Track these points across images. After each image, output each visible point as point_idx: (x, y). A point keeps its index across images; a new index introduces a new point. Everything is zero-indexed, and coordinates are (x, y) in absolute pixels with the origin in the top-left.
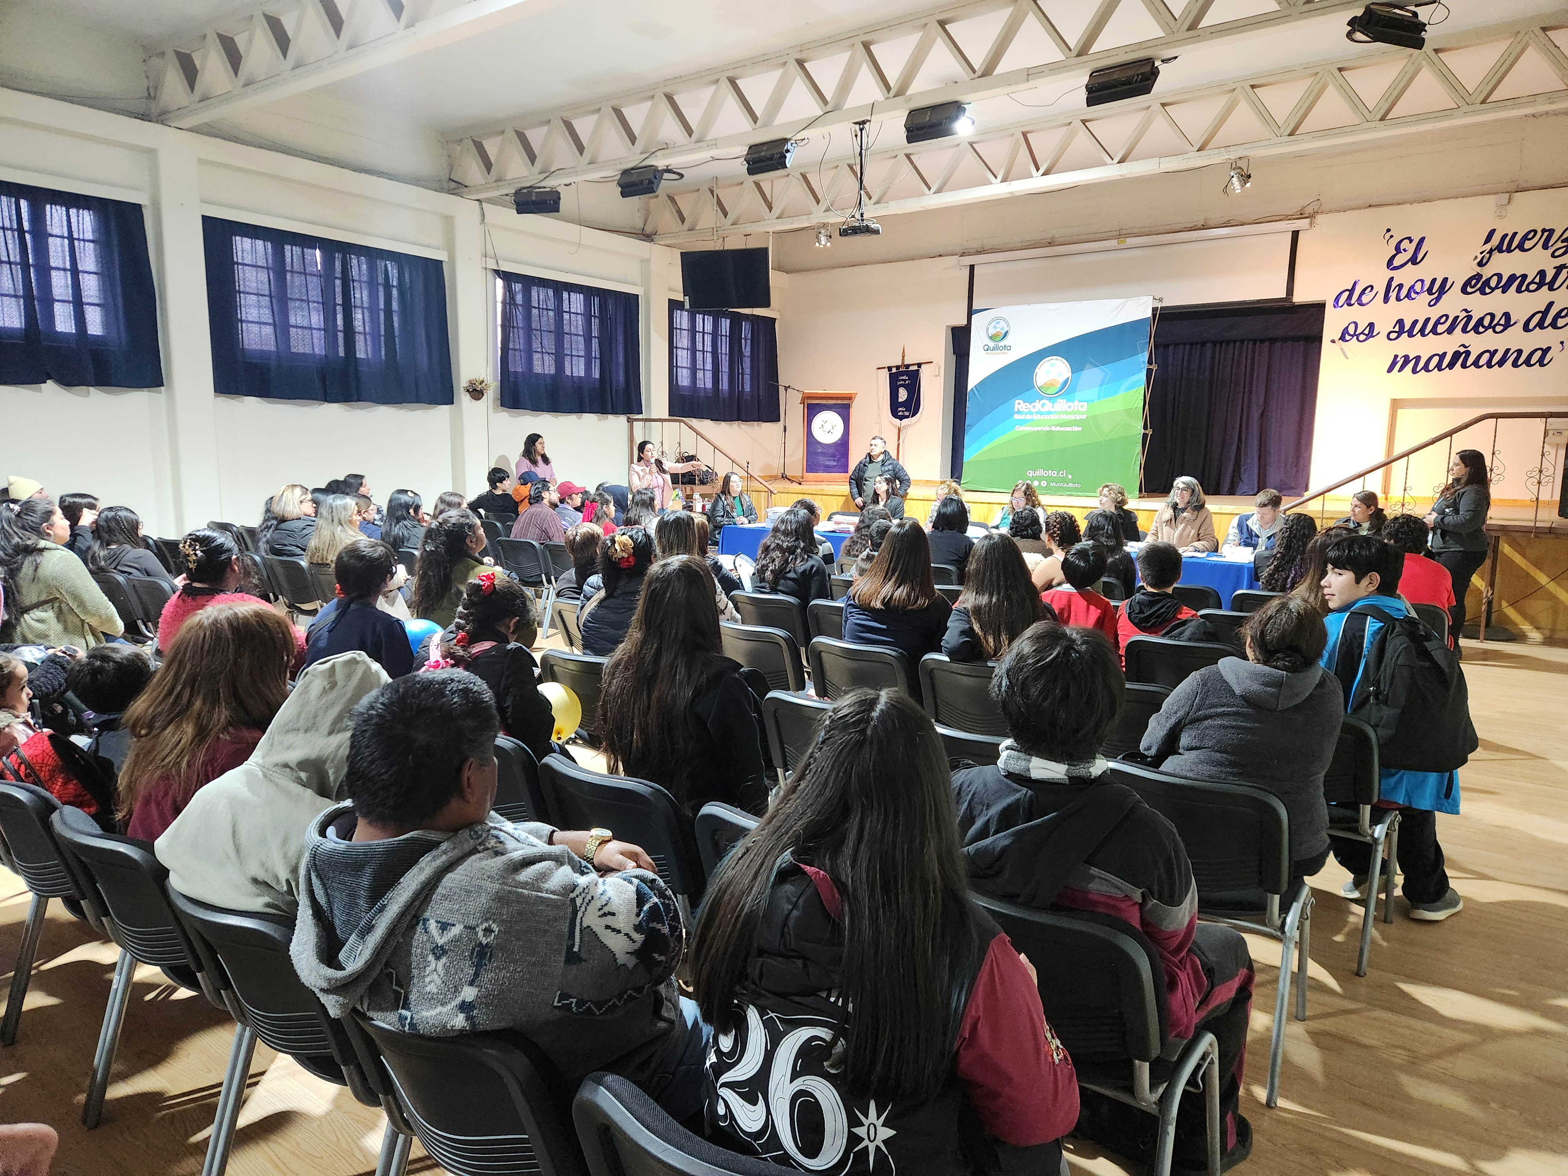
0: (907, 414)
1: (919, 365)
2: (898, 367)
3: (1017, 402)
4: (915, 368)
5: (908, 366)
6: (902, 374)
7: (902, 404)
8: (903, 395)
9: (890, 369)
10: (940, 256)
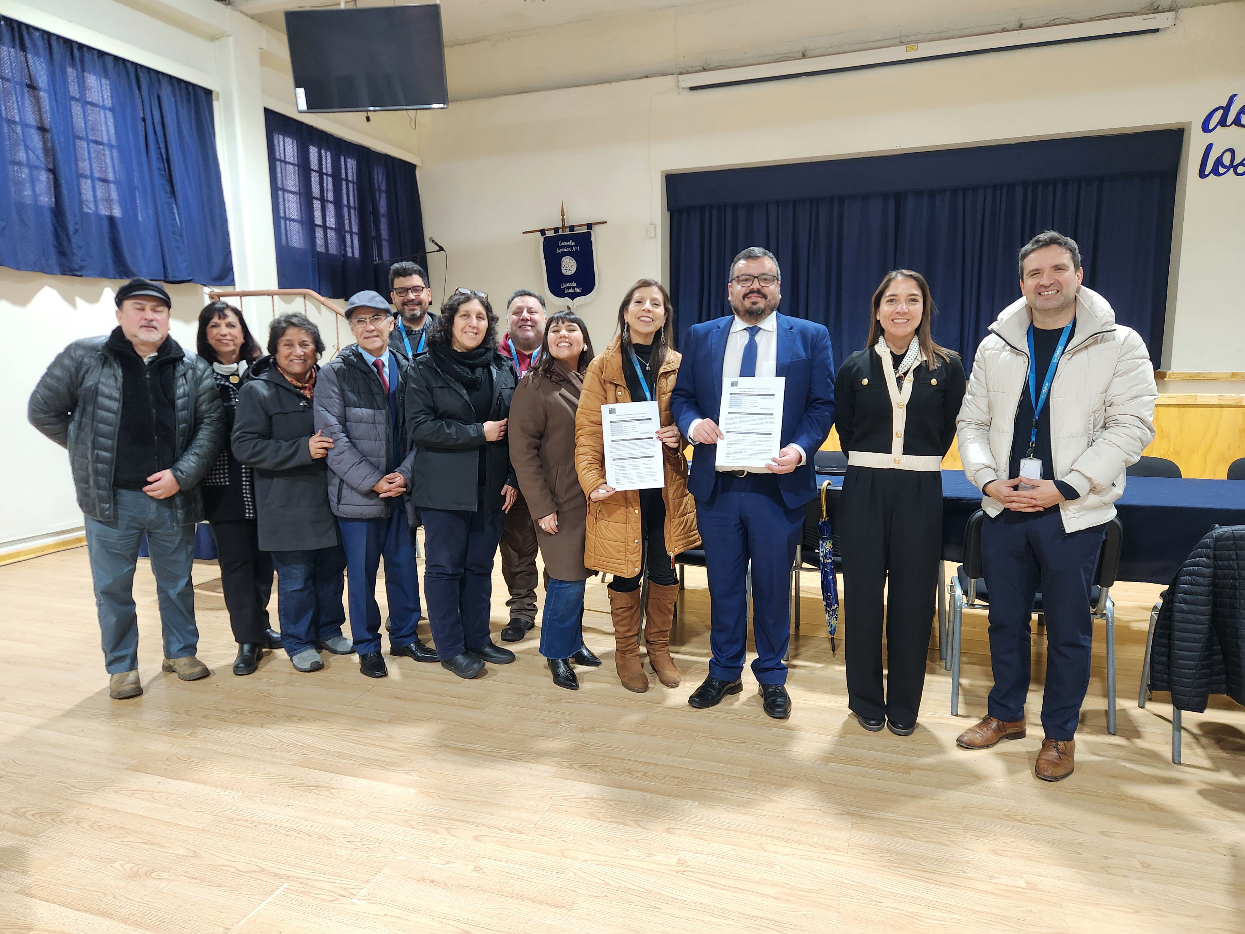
0: (579, 290)
1: (590, 226)
2: (556, 230)
4: (584, 230)
5: (572, 228)
6: (566, 238)
7: (569, 279)
8: (569, 266)
9: (543, 232)
10: (646, 77)
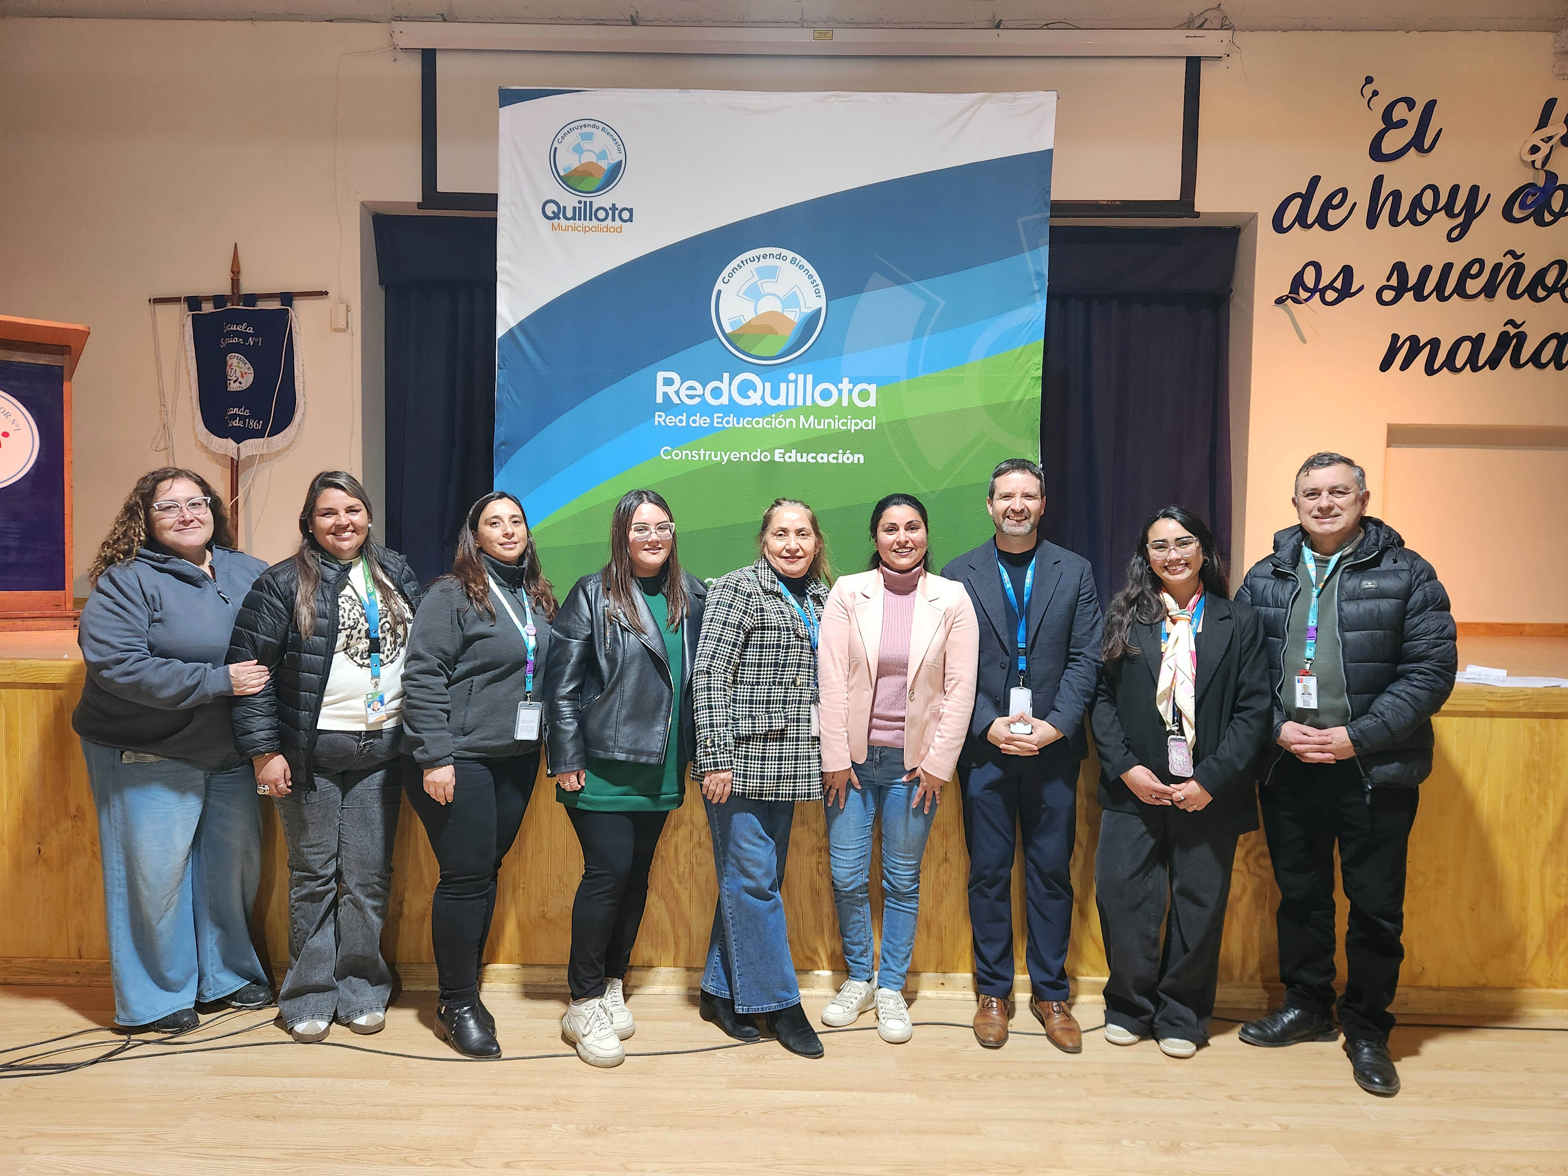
0: (254, 425)
1: (287, 298)
2: (219, 300)
3: (661, 376)
4: (275, 305)
5: (252, 299)
6: (233, 317)
7: (239, 398)
8: (239, 374)
9: (193, 302)
